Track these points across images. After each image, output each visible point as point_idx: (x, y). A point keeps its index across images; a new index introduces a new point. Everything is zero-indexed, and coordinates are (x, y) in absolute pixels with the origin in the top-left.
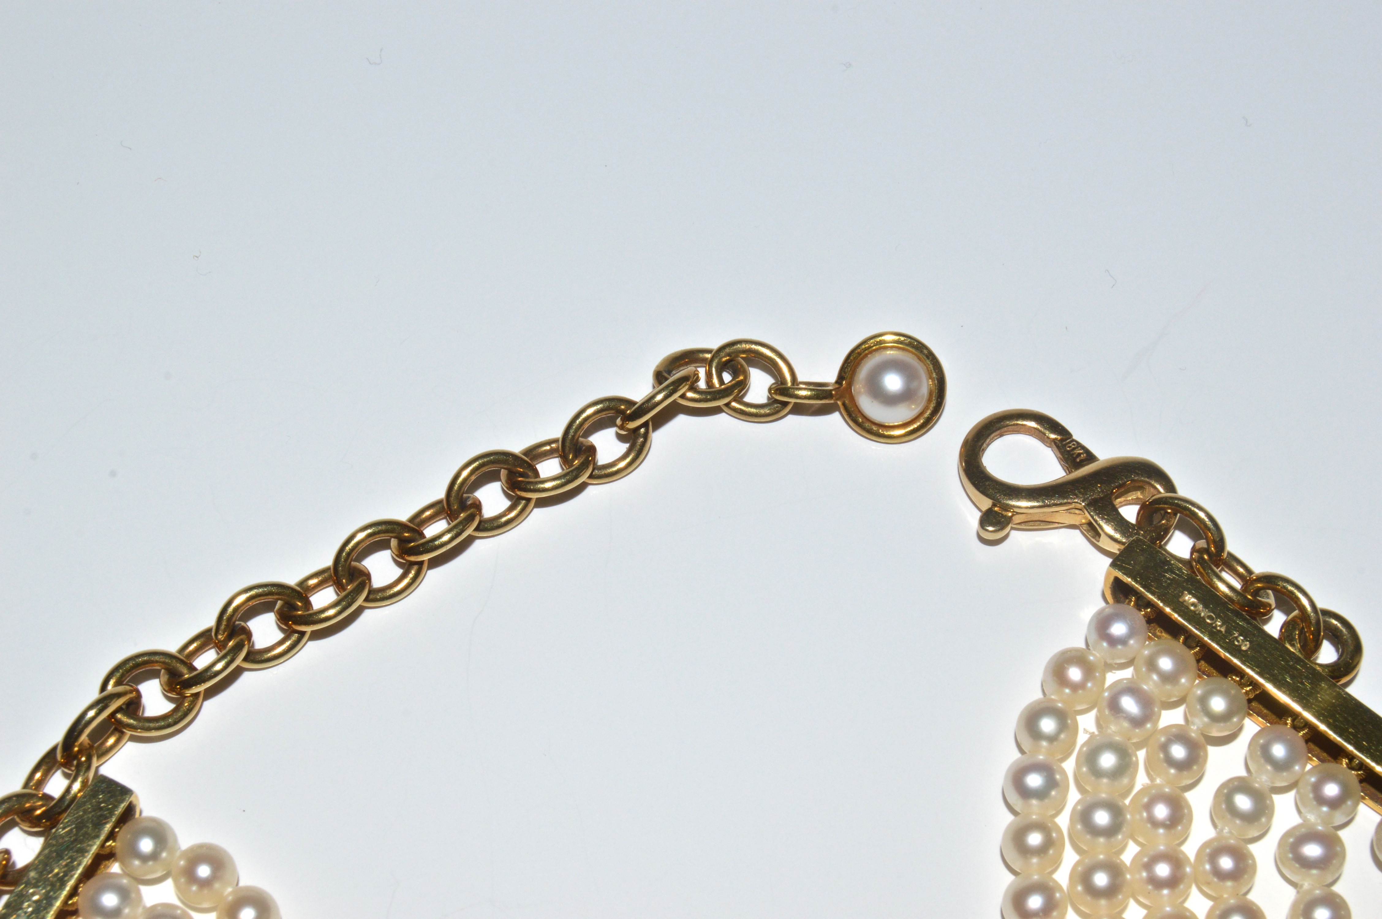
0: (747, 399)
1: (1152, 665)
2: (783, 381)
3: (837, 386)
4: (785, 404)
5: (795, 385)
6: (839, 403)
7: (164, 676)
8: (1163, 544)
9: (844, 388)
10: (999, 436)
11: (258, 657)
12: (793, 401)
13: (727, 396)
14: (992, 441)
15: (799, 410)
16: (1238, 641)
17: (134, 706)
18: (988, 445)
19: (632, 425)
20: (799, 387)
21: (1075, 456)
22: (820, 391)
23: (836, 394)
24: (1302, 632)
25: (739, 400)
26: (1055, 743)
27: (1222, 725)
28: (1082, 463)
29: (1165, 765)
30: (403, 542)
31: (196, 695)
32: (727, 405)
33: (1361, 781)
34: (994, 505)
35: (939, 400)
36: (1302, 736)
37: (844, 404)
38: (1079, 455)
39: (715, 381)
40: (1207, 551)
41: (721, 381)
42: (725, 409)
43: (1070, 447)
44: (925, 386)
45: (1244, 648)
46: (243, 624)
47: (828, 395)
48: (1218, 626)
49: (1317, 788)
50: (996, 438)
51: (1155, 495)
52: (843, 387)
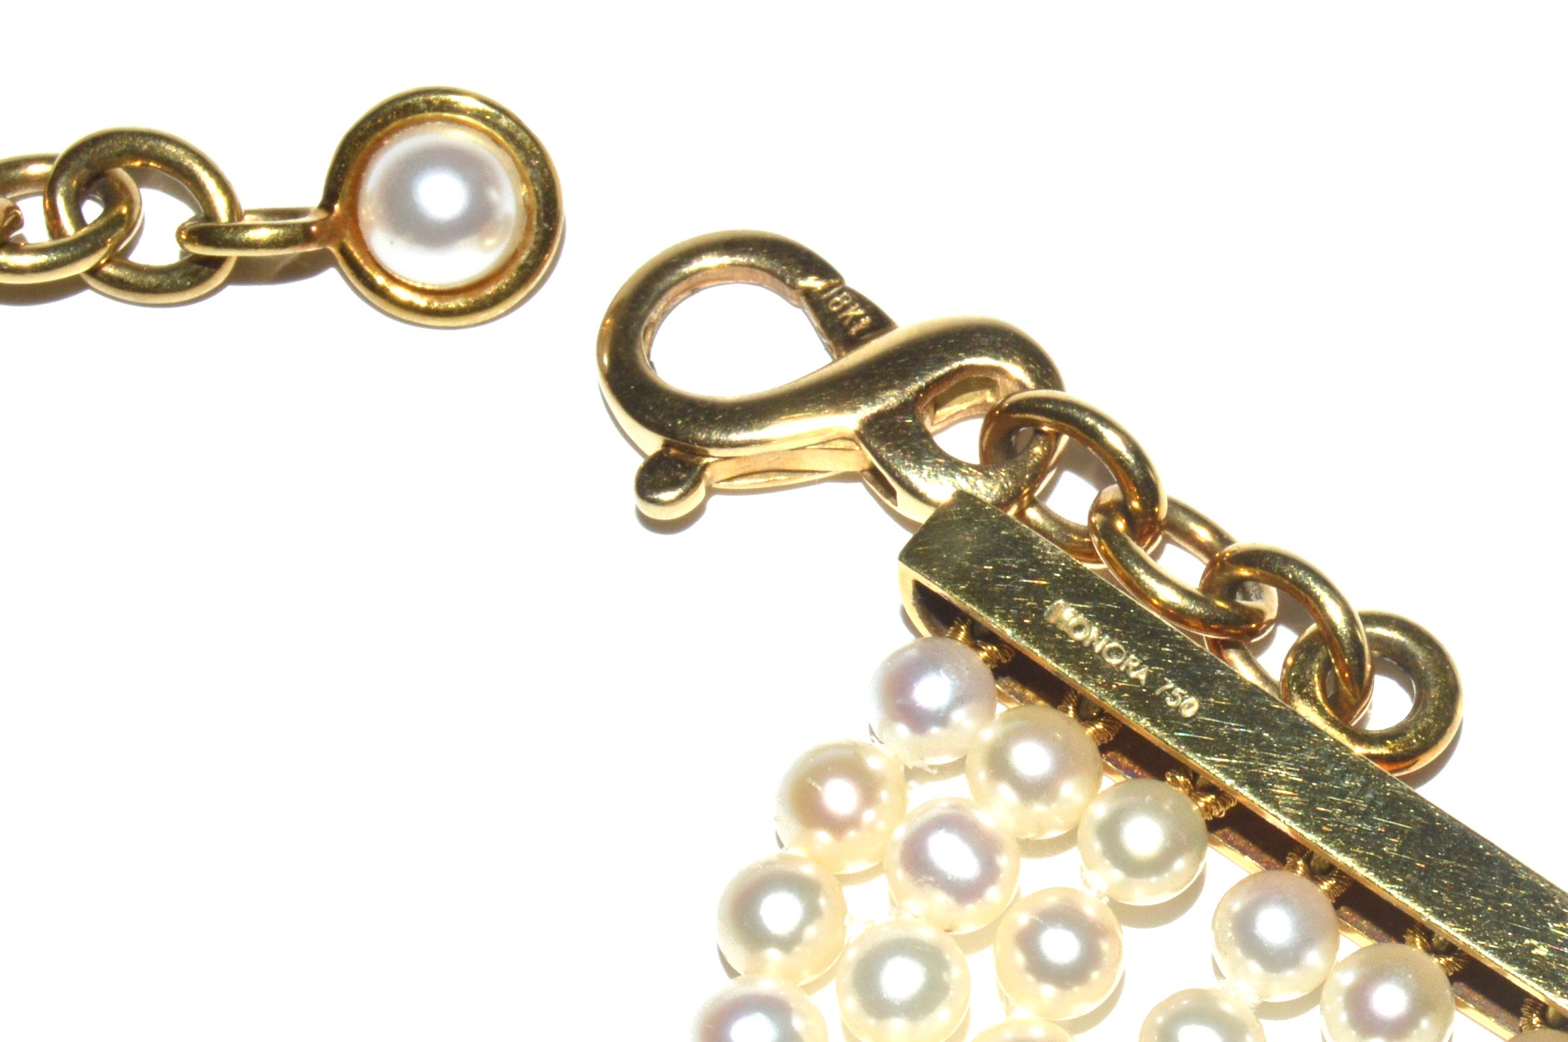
0: (136, 257)
1: (999, 764)
2: (209, 214)
3: (322, 215)
4: (217, 263)
5: (236, 220)
6: (333, 249)
8: (1038, 496)
9: (338, 217)
10: (689, 293)
12: (233, 254)
13: (93, 250)
14: (672, 304)
15: (247, 273)
16: (1175, 698)
18: (665, 314)
20: (242, 223)
21: (847, 322)
22: (292, 227)
23: (320, 231)
24: (1327, 666)
25: (119, 257)
26: (797, 949)
27: (1153, 880)
28: (862, 338)
29: (1030, 978)
32: (94, 272)
33: (1453, 979)
34: (667, 445)
35: (546, 225)
36: (1328, 892)
37: (344, 251)
38: (857, 319)
39: (66, 221)
40: (1121, 507)
41: (79, 221)
42: (91, 281)
43: (837, 304)
44: (512, 200)
45: (1188, 713)
47: (305, 235)
48: (1131, 668)
49: (1357, 1001)
50: (681, 297)
51: (1014, 393)
52: (334, 215)
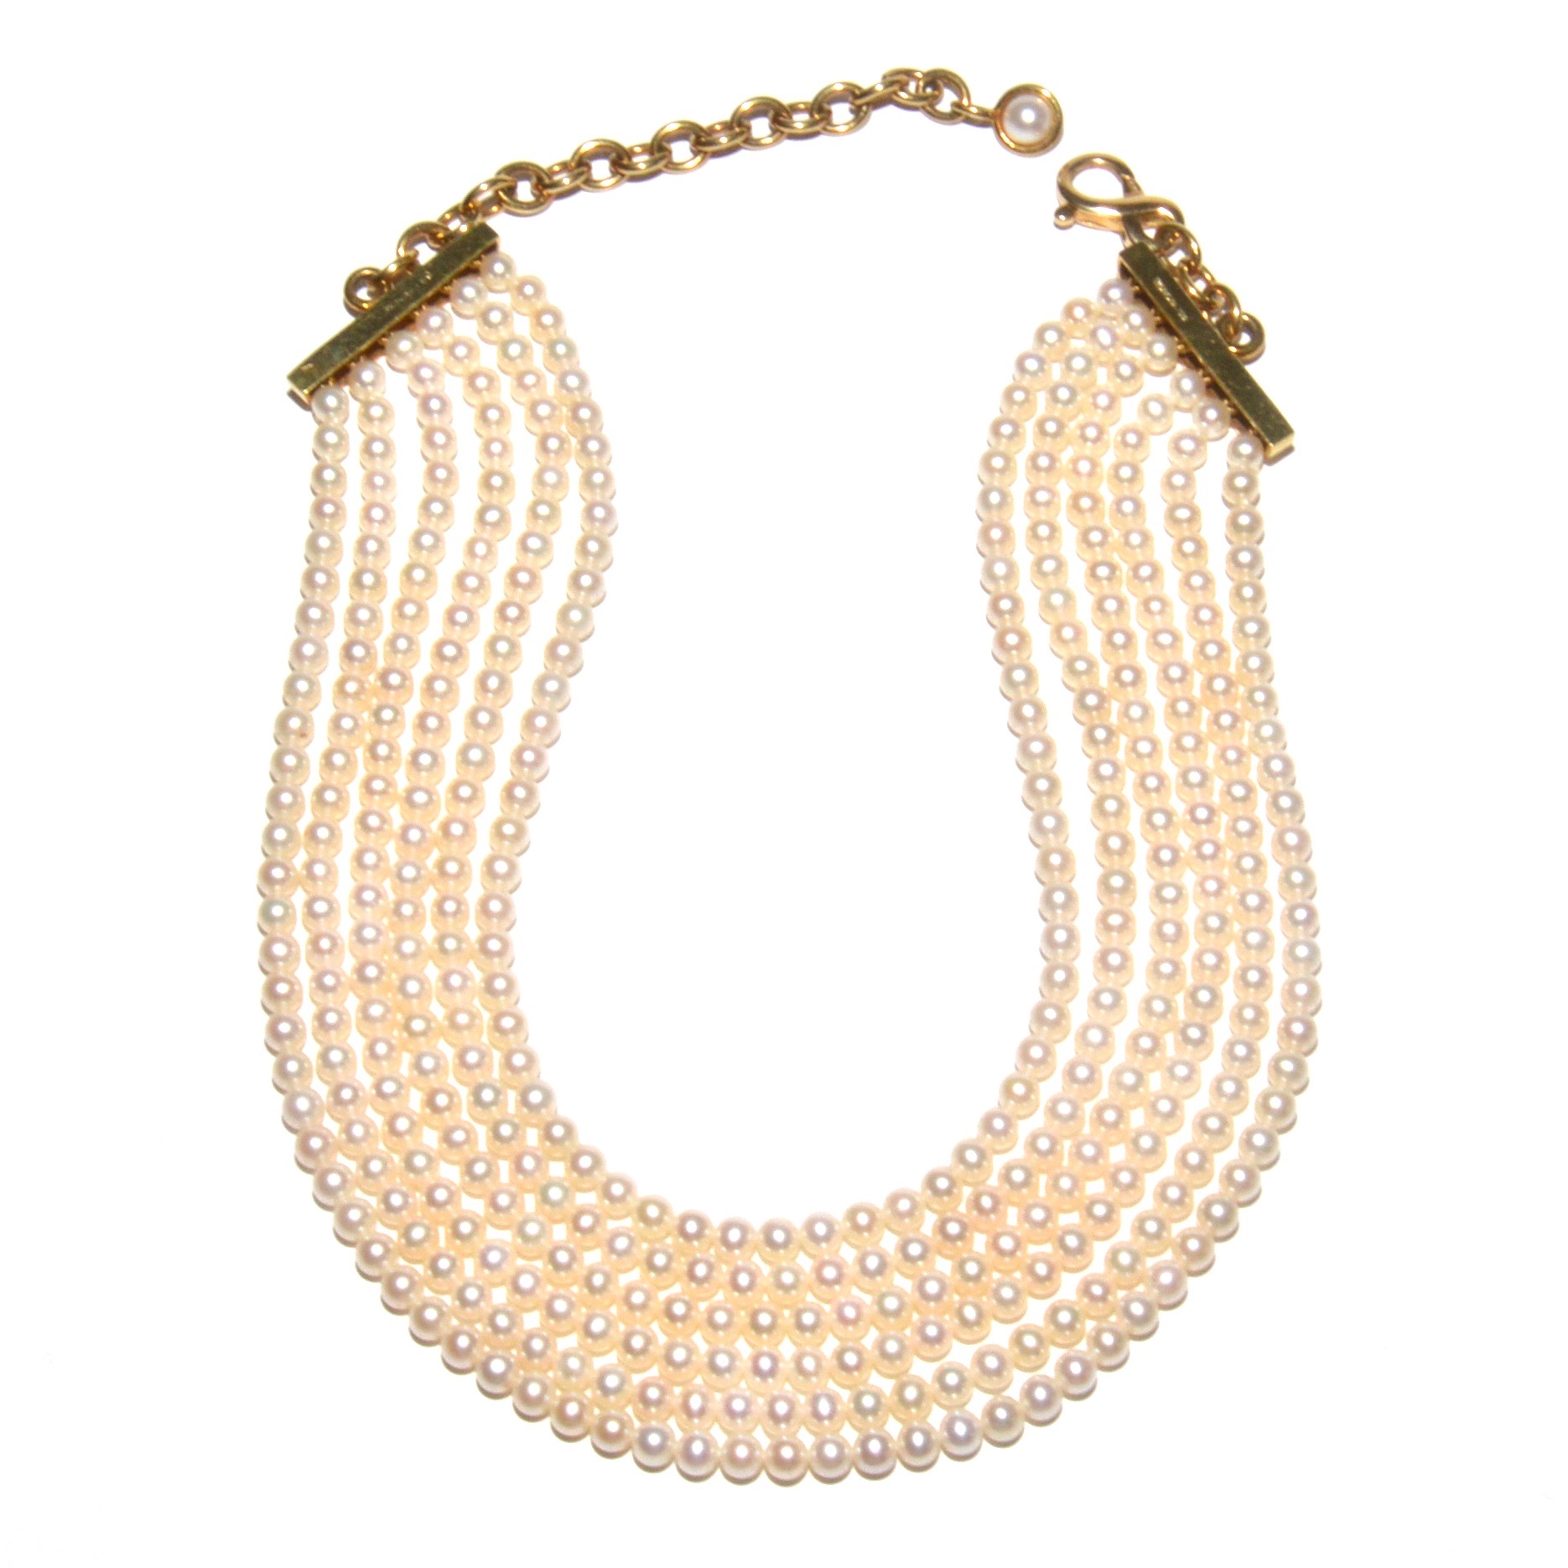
0: (937, 107)
1: (1126, 318)
2: (962, 101)
3: (994, 112)
4: (959, 115)
5: (969, 105)
6: (993, 123)
7: (534, 180)
8: (1167, 254)
11: (592, 184)
12: (965, 115)
13: (926, 101)
15: (968, 121)
16: (1182, 316)
17: (511, 191)
19: (859, 102)
20: (971, 107)
21: (1131, 190)
22: (984, 113)
23: (991, 116)
25: (932, 106)
26: (1052, 347)
27: (1159, 364)
28: (1134, 195)
29: (1115, 376)
30: (698, 137)
31: (549, 195)
32: (924, 107)
34: (1068, 205)
35: (1057, 134)
36: (1206, 381)
37: (996, 124)
38: (1134, 190)
39: (921, 90)
40: (1188, 264)
41: (925, 92)
42: (922, 109)
43: (1130, 184)
44: (1048, 124)
46: (588, 161)
47: (987, 116)
48: (1173, 305)
49: (1202, 412)
51: (1170, 223)
52: (997, 113)
